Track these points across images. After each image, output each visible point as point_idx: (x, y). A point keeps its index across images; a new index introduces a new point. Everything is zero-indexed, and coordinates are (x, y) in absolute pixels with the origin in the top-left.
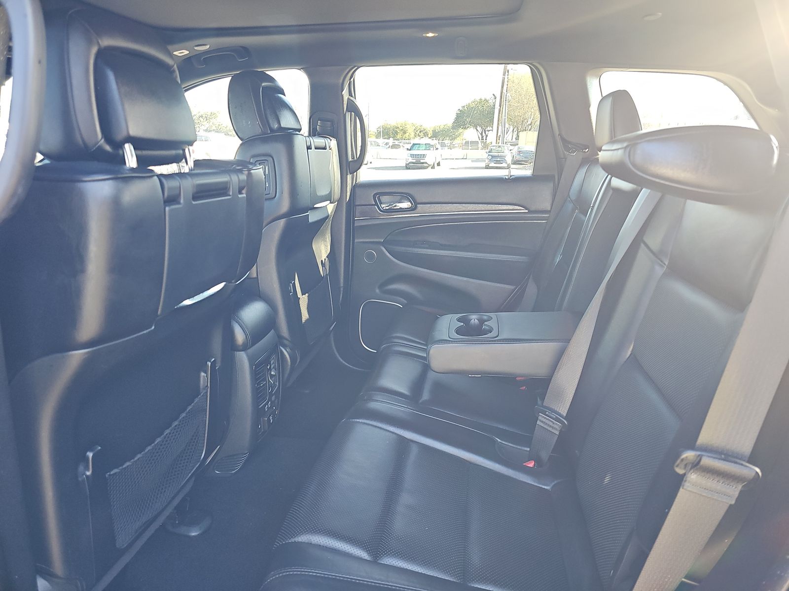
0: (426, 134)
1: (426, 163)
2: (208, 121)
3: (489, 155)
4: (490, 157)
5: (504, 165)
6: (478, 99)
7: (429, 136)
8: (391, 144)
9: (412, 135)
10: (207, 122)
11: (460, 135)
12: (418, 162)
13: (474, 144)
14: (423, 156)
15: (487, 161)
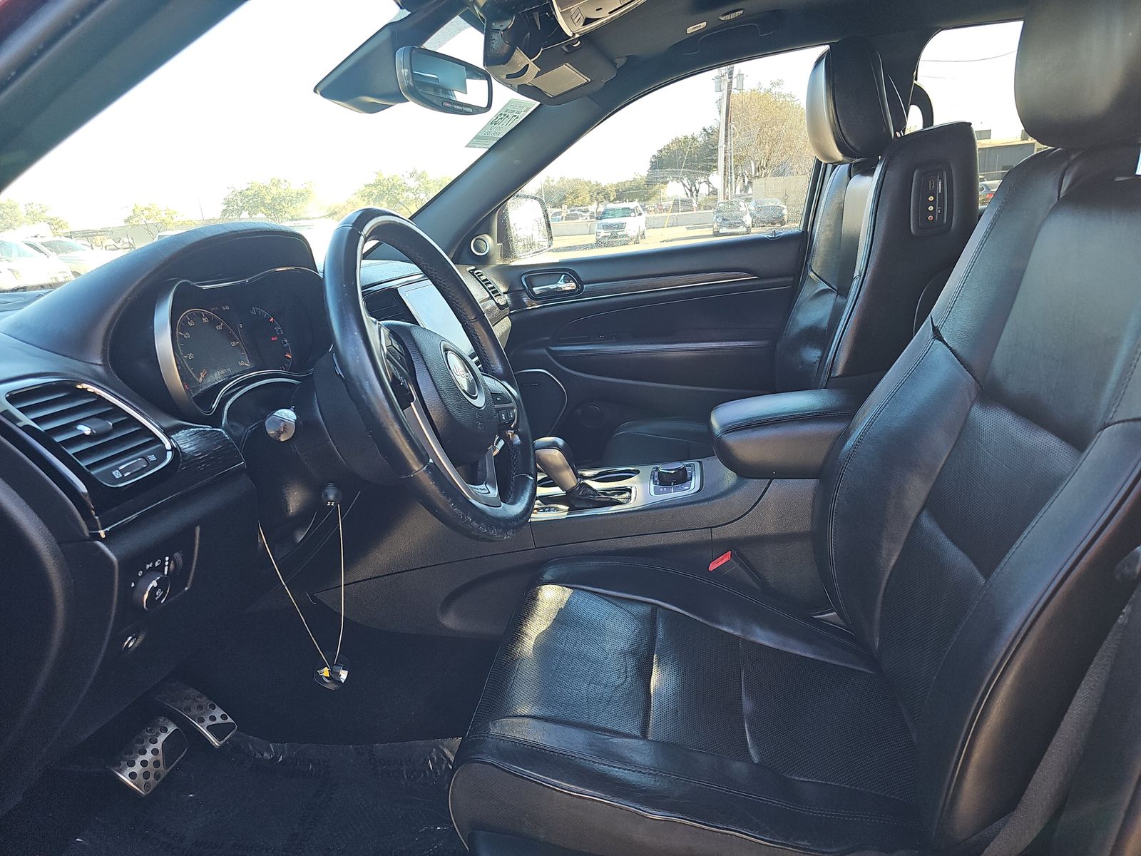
0: (607, 197)
1: (626, 236)
2: (294, 206)
3: (718, 217)
4: (719, 220)
5: (742, 229)
6: (681, 137)
7: (612, 198)
8: (564, 215)
9: (588, 199)
10: (292, 207)
11: (655, 193)
13: (686, 204)
14: (621, 226)
15: (715, 226)
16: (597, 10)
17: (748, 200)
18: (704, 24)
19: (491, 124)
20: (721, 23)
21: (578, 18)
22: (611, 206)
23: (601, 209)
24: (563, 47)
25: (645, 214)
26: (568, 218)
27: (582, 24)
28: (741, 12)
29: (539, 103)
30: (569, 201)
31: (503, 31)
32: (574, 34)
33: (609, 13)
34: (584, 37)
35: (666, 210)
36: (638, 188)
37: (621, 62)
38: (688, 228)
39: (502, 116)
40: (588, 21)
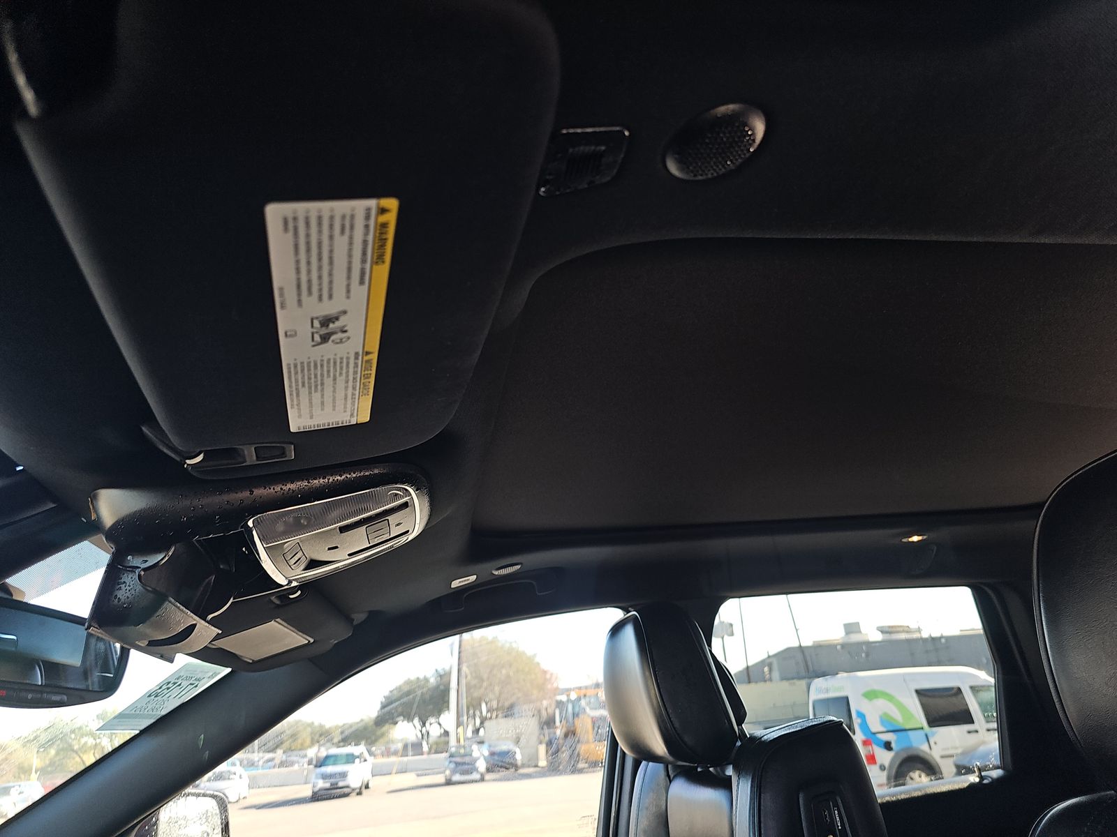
0: (330, 740)
1: (348, 787)
3: (450, 762)
4: (452, 766)
5: (476, 776)
7: (336, 740)
8: (277, 761)
9: (308, 741)
11: (383, 735)
12: (334, 787)
13: (416, 747)
14: (343, 775)
15: (448, 772)
16: (329, 549)
17: (481, 742)
18: (474, 577)
19: (150, 696)
20: (494, 577)
21: (296, 558)
22: (334, 751)
23: (323, 753)
24: (273, 598)
25: (371, 760)
26: (282, 764)
27: (302, 567)
28: (519, 567)
29: (229, 670)
30: (286, 745)
31: (145, 570)
32: (290, 582)
33: (349, 555)
34: (305, 586)
35: (395, 753)
36: (365, 728)
37: (359, 617)
38: (418, 775)
39: (170, 685)
40: (313, 564)
